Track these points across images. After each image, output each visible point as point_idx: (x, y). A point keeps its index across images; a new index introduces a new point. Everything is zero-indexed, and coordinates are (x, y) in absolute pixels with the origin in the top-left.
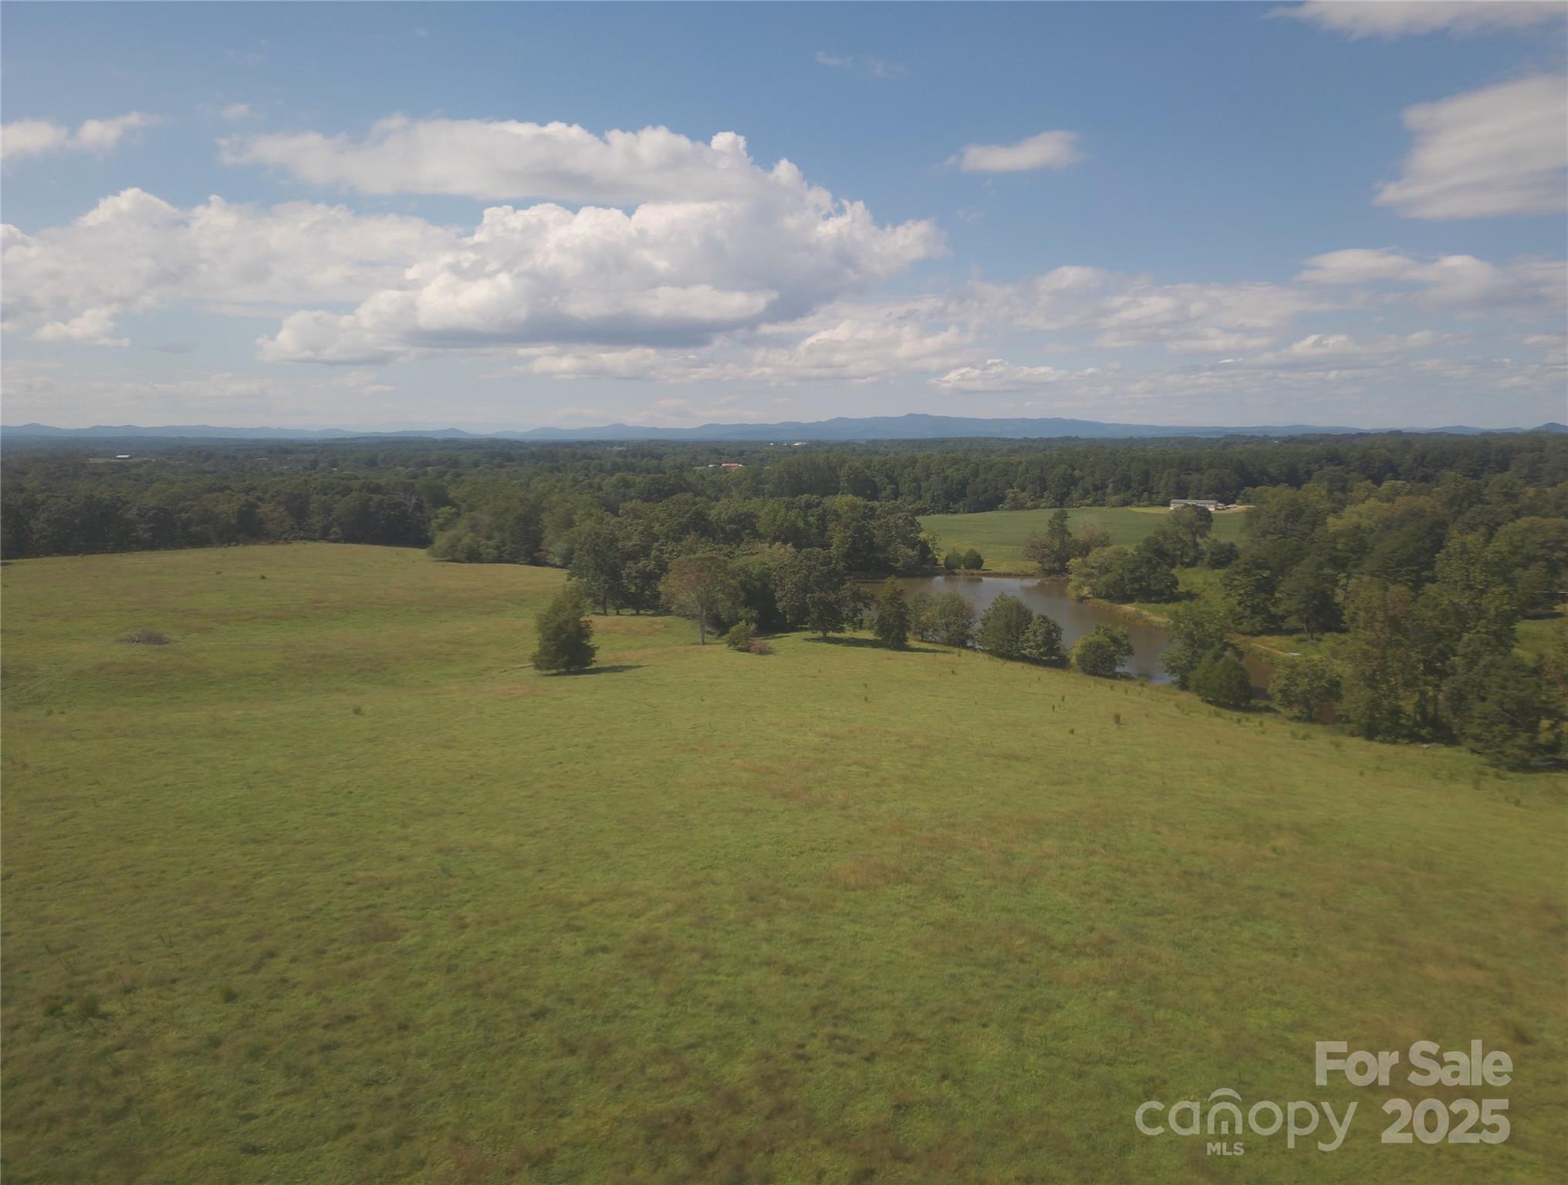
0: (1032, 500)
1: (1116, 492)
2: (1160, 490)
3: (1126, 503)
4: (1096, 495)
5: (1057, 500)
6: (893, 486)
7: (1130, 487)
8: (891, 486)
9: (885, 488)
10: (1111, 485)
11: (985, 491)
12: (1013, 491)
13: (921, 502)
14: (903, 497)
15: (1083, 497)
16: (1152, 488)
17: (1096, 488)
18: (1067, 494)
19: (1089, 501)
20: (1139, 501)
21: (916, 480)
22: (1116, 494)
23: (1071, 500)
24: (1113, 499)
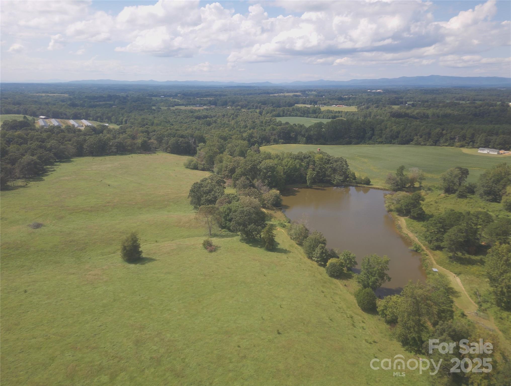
0: (424, 142)
1: (459, 141)
2: (478, 142)
3: (462, 146)
4: (450, 142)
5: (434, 143)
6: (372, 132)
7: (466, 139)
8: (371, 132)
9: (369, 132)
10: (457, 138)
11: (406, 136)
12: (417, 137)
13: (381, 139)
14: (375, 136)
15: (445, 142)
16: (475, 141)
17: (451, 139)
18: (438, 140)
19: (447, 144)
20: (468, 146)
21: (381, 130)
22: (458, 142)
23: (440, 143)
24: (458, 144)
